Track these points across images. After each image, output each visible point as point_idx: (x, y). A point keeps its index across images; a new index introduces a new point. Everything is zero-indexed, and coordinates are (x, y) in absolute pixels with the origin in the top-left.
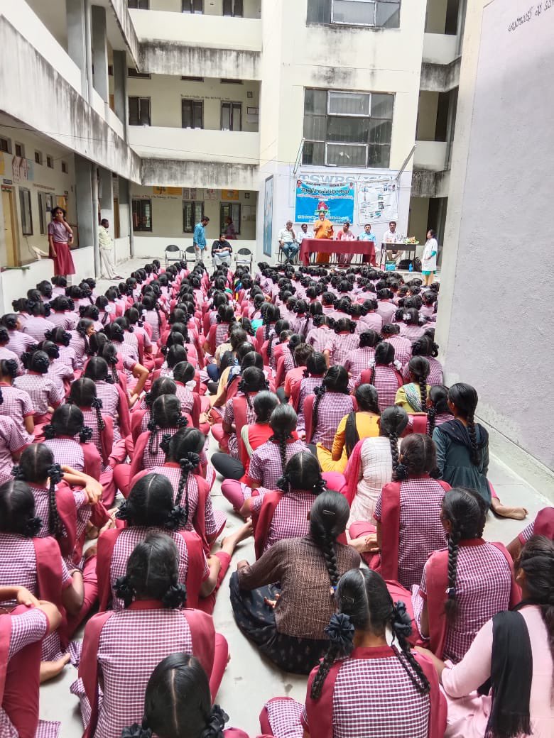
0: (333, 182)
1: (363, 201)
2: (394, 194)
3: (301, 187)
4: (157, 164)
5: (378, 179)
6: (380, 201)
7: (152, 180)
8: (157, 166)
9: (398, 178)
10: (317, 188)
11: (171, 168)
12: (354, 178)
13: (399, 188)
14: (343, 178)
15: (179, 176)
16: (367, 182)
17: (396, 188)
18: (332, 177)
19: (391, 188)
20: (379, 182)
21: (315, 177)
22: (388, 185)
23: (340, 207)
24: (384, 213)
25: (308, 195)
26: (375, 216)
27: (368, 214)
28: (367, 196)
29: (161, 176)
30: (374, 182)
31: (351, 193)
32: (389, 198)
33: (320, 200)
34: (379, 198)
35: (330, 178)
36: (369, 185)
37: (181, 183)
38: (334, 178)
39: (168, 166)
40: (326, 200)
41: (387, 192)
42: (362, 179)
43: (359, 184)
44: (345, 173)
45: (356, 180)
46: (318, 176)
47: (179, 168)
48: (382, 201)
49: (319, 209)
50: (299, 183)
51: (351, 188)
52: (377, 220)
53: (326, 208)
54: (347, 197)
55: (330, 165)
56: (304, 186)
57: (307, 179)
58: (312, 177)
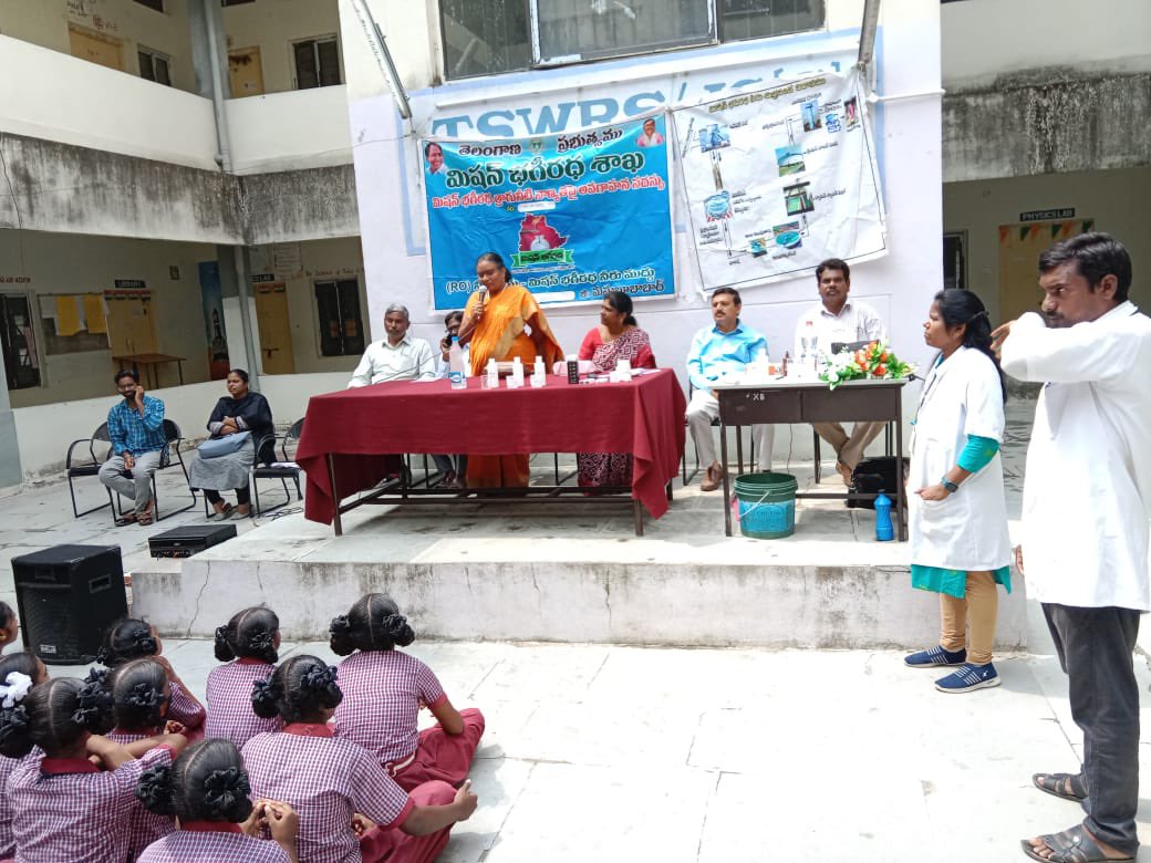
0: (574, 127)
1: (712, 189)
2: (854, 142)
3: (444, 168)
4: (276, 186)
5: (768, 81)
6: (790, 179)
7: (270, 229)
8: (278, 191)
9: (865, 62)
10: (502, 162)
11: (310, 191)
12: (659, 97)
13: (877, 109)
14: (611, 105)
15: (332, 210)
16: (722, 106)
17: (861, 109)
18: (566, 109)
19: (841, 111)
20: (775, 95)
21: (494, 121)
22: (821, 101)
23: (612, 229)
24: (812, 229)
25: (475, 198)
26: (773, 248)
27: (742, 243)
28: (722, 167)
29: (288, 214)
30: (755, 98)
31: (655, 161)
32: (834, 162)
33: (524, 209)
34: (784, 168)
35: (556, 113)
36: (731, 115)
37: (339, 226)
38: (576, 113)
39: (303, 186)
40: (549, 206)
41: (821, 136)
42: (696, 94)
43: (682, 120)
44: (614, 84)
45: (671, 102)
46: (508, 115)
47: (329, 187)
48: (802, 177)
49: (526, 246)
50: (433, 152)
51: (653, 142)
52: (785, 264)
53: (555, 241)
54: (637, 183)
55: (554, 61)
56: (452, 160)
57: (469, 134)
58: (483, 124)
